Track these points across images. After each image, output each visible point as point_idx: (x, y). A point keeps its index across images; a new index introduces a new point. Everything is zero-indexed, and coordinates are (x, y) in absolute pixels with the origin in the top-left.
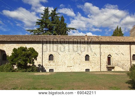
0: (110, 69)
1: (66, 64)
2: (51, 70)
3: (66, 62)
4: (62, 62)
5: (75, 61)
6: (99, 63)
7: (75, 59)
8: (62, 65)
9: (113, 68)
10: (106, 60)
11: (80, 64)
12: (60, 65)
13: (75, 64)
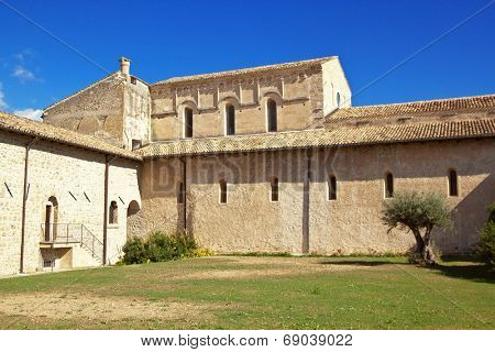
0: (50, 254)
6: (20, 231)
9: (62, 252)
10: (36, 219)
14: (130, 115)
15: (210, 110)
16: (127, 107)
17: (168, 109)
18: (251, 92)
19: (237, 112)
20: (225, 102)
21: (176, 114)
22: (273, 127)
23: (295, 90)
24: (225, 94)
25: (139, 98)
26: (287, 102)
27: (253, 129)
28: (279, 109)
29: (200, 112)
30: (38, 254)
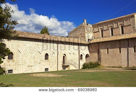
1: (26, 64)
2: (11, 71)
3: (27, 61)
4: (22, 61)
5: (36, 59)
6: (57, 62)
7: (35, 58)
8: (23, 65)
11: (40, 63)
12: (20, 65)
13: (35, 64)
14: (87, 33)
15: (107, 30)
16: (86, 31)
17: (97, 30)
18: (117, 24)
19: (113, 30)
20: (110, 28)
21: (99, 32)
22: (123, 33)
23: (128, 23)
24: (110, 25)
25: (89, 28)
26: (126, 26)
27: (118, 34)
28: (124, 28)
29: (105, 30)
30: (61, 67)
